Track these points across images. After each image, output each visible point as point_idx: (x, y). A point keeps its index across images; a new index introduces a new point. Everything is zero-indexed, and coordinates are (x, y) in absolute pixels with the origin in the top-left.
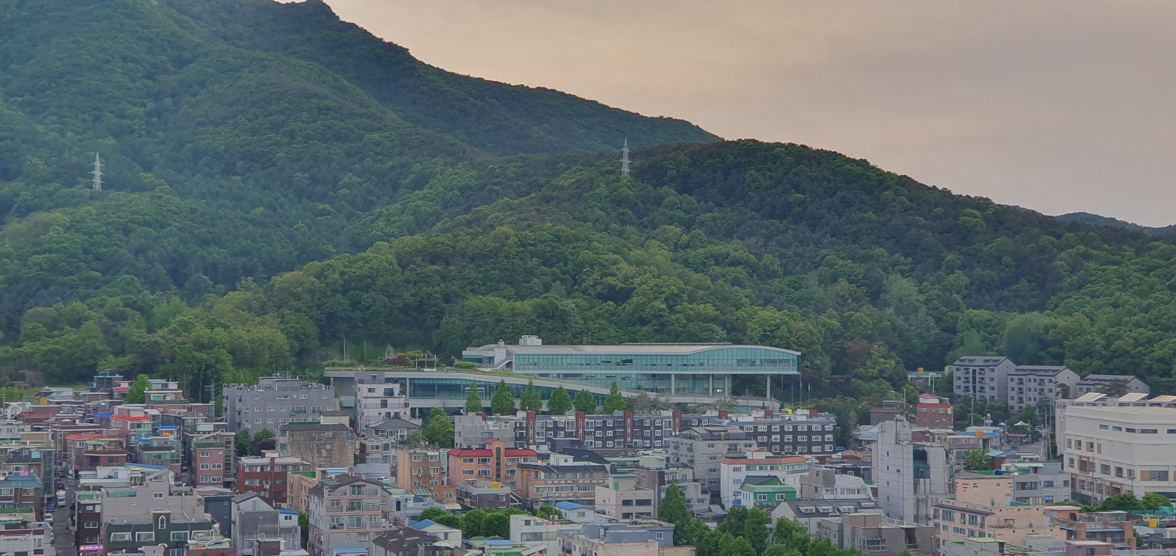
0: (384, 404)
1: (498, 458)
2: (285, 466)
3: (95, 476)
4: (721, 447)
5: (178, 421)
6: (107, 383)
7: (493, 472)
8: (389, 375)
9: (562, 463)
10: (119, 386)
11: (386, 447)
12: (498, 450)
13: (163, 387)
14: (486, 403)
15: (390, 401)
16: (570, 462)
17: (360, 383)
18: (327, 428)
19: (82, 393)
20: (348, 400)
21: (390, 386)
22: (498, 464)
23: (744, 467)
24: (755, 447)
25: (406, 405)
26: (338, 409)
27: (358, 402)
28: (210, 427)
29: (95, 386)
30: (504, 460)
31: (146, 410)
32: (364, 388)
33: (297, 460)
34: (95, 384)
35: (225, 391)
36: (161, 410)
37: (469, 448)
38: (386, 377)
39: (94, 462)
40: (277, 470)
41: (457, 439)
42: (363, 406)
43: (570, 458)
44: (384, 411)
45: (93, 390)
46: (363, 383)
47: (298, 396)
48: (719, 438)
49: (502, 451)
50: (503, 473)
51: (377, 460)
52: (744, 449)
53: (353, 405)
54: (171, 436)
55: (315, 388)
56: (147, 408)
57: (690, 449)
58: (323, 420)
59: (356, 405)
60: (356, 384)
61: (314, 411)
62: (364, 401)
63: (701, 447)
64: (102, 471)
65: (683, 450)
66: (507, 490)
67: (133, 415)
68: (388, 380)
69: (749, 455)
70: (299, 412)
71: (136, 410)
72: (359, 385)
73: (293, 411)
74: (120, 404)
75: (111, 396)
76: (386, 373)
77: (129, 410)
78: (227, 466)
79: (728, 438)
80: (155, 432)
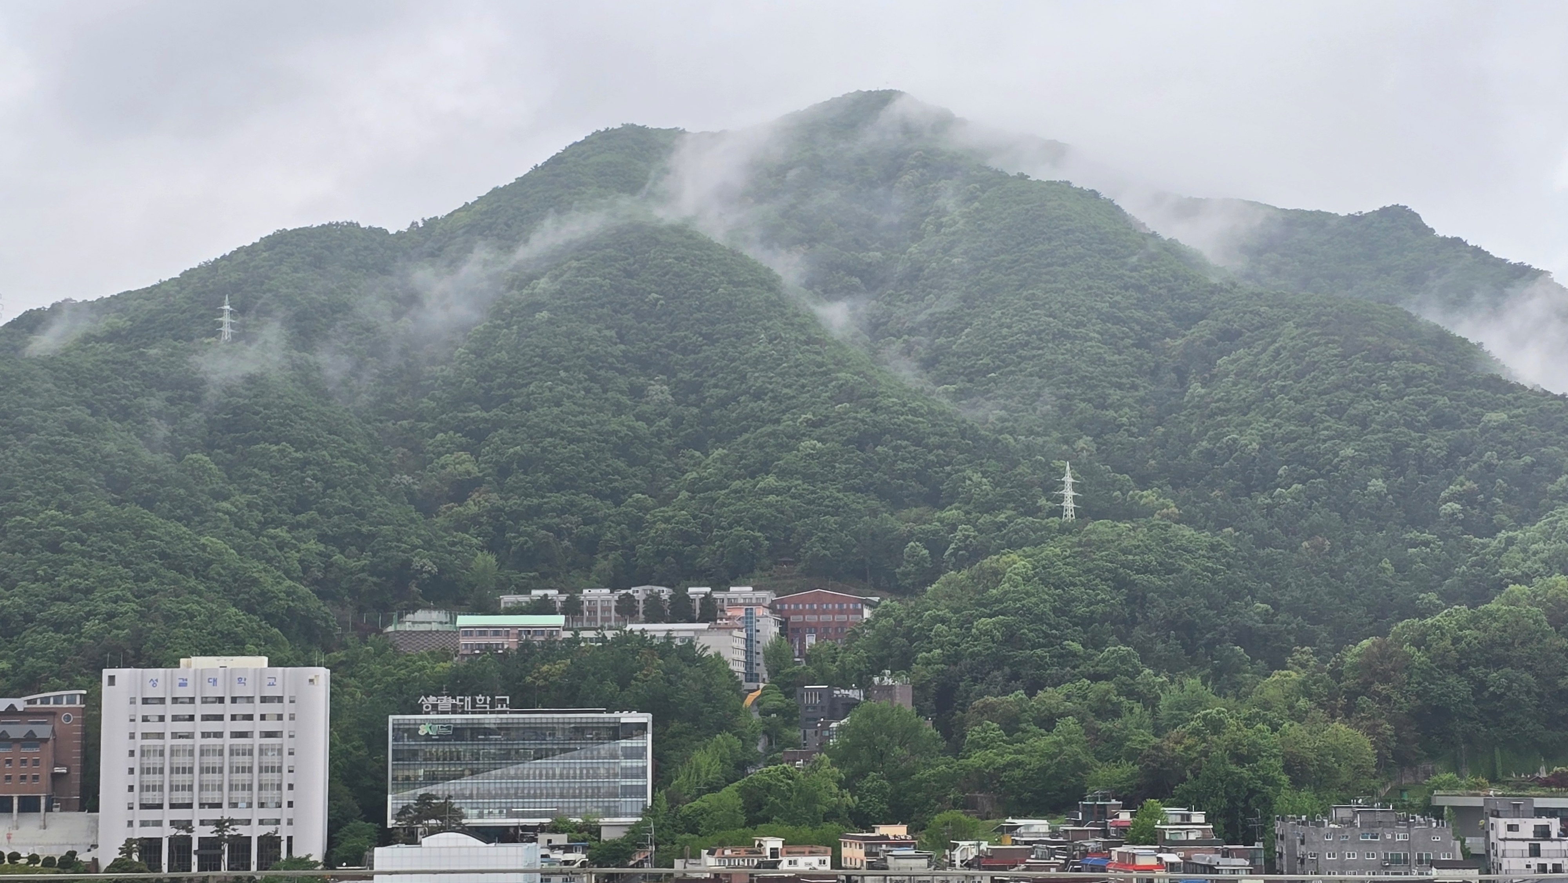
0: (1535, 852)
6: (1099, 812)
8: (1539, 803)
10: (1117, 816)
13: (1182, 819)
15: (1544, 845)
17: (1493, 816)
19: (1062, 828)
20: (1475, 844)
21: (1543, 821)
26: (1459, 857)
27: (1489, 846)
29: (1080, 818)
31: (1160, 855)
32: (1501, 824)
34: (1080, 814)
35: (1278, 827)
36: (1182, 854)
38: (1536, 805)
42: (1500, 853)
44: (1535, 861)
45: (1078, 823)
46: (1498, 816)
47: (1393, 836)
53: (1484, 852)
55: (1419, 824)
56: (1160, 851)
59: (1488, 852)
60: (1487, 819)
61: (1420, 861)
62: (1501, 846)
67: (1142, 861)
68: (1540, 812)
71: (1146, 854)
72: (1492, 820)
73: (1386, 860)
74: (1119, 844)
75: (1105, 833)
76: (1535, 799)
77: (1134, 855)
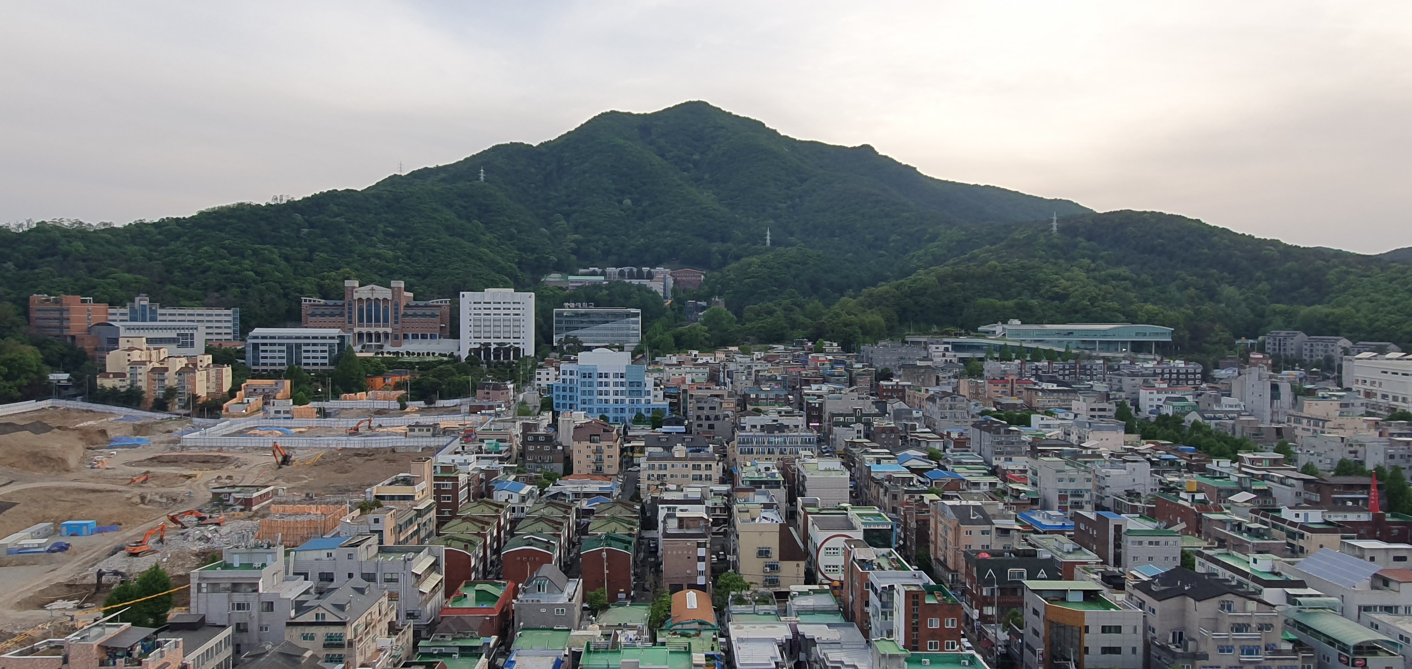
0: (944, 355)
1: (1012, 384)
2: (904, 386)
3: (811, 389)
4: (1139, 380)
5: (842, 362)
6: (801, 343)
7: (1009, 392)
8: (945, 340)
9: (1050, 388)
10: (807, 344)
11: (949, 377)
12: (1012, 380)
13: (831, 345)
14: (997, 355)
15: (947, 353)
16: (1055, 387)
17: (933, 344)
18: (921, 367)
20: (926, 353)
21: (946, 345)
22: (1012, 388)
23: (1155, 392)
24: (1159, 381)
25: (955, 356)
26: (923, 357)
27: (931, 353)
28: (860, 365)
30: (1015, 385)
32: (935, 346)
33: (909, 383)
35: (862, 348)
37: (994, 379)
39: (807, 383)
40: (900, 388)
41: (986, 374)
42: (933, 356)
43: (1055, 385)
44: (944, 359)
48: (1137, 376)
49: (1015, 381)
50: (1015, 391)
51: (945, 384)
52: (1153, 382)
53: (929, 355)
54: (840, 369)
55: (909, 347)
57: (1120, 381)
58: (918, 363)
60: (931, 345)
61: (911, 358)
62: (934, 353)
63: (1127, 381)
64: (814, 387)
65: (1115, 381)
66: (1021, 401)
67: (820, 359)
68: (945, 343)
69: (1157, 385)
70: (902, 358)
71: (821, 357)
73: (900, 358)
75: (804, 350)
76: (943, 339)
78: (871, 385)
79: (1143, 375)
80: (832, 368)
